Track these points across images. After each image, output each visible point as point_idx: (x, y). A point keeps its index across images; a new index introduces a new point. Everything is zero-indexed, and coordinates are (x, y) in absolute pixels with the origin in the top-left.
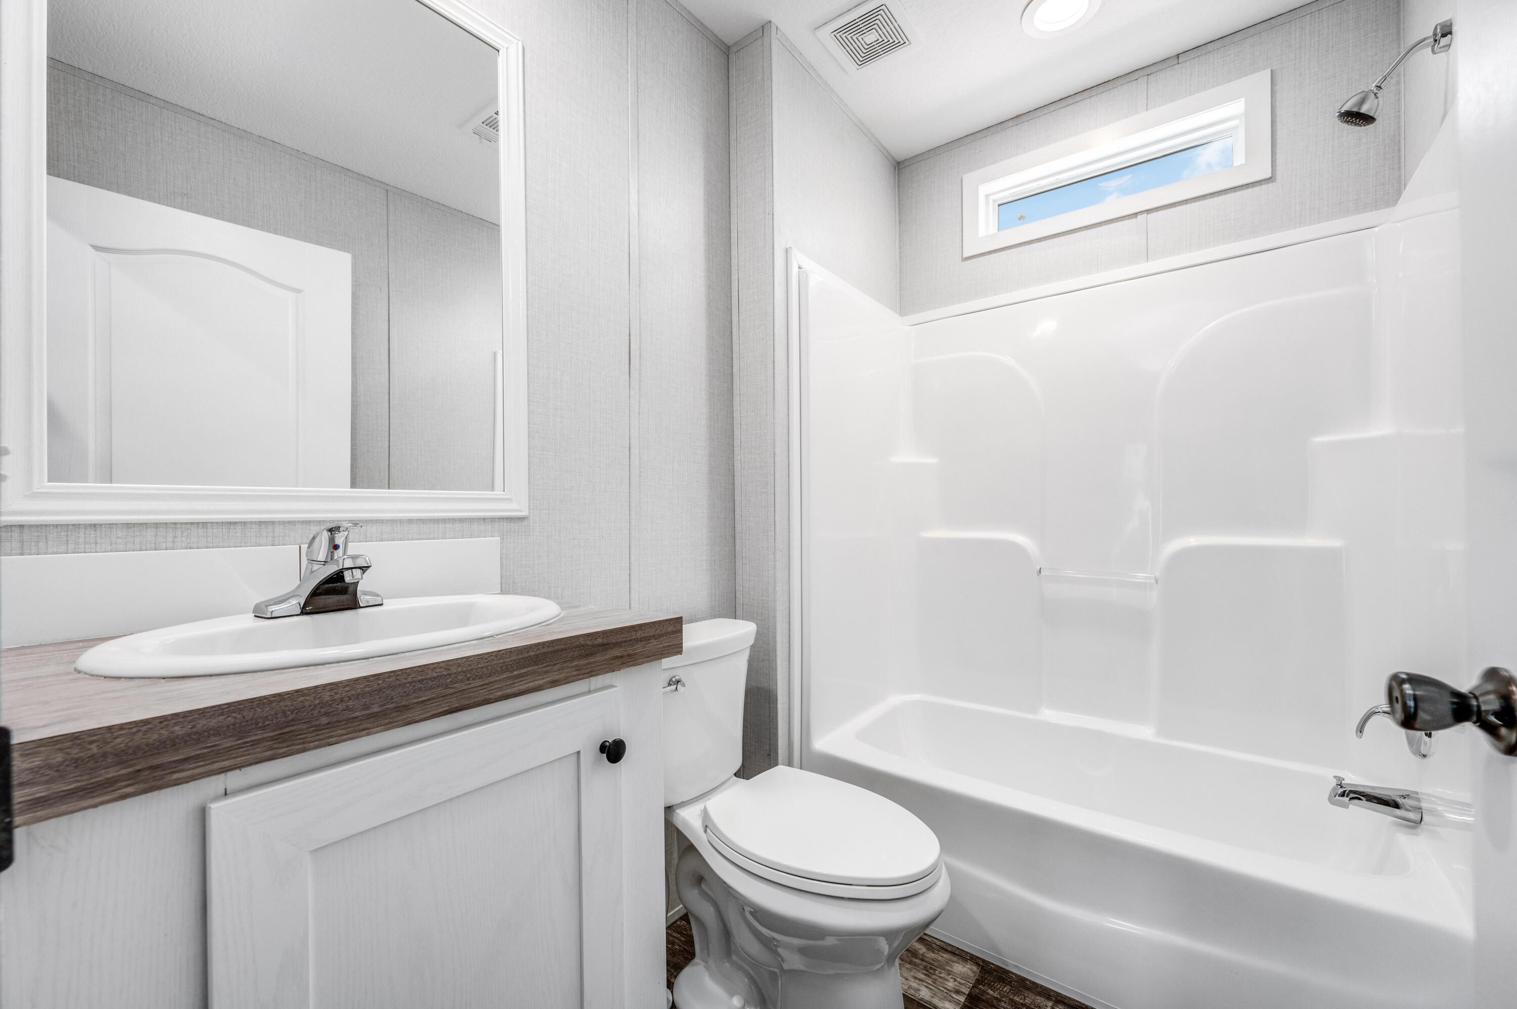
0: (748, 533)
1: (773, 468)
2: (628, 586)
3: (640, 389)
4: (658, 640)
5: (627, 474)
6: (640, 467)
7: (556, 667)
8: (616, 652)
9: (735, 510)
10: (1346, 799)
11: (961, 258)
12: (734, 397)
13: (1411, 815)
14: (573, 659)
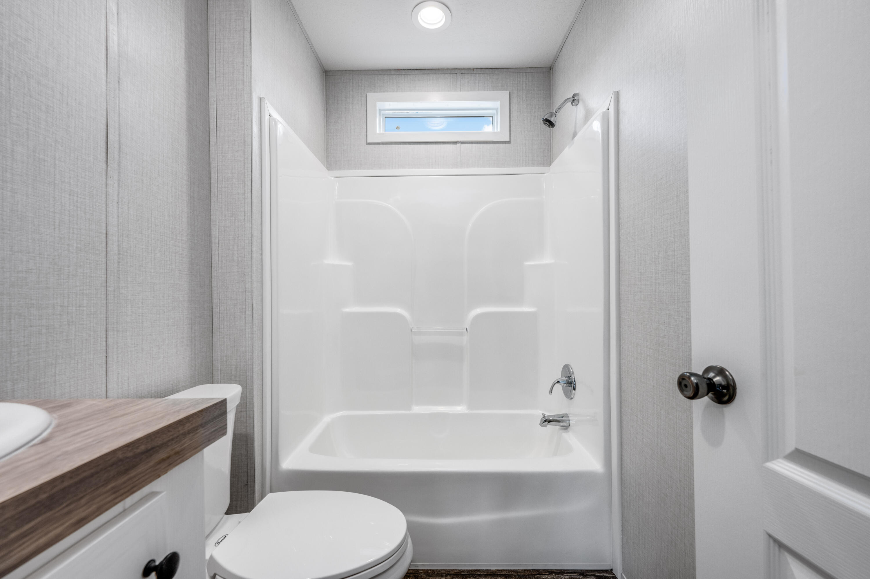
0: (225, 313)
1: (250, 262)
2: (104, 369)
3: (119, 180)
4: (206, 427)
5: (104, 260)
6: (119, 254)
7: (83, 501)
8: (162, 455)
9: (213, 294)
10: (547, 423)
11: (366, 143)
12: (212, 203)
13: (565, 424)
14: (108, 481)
